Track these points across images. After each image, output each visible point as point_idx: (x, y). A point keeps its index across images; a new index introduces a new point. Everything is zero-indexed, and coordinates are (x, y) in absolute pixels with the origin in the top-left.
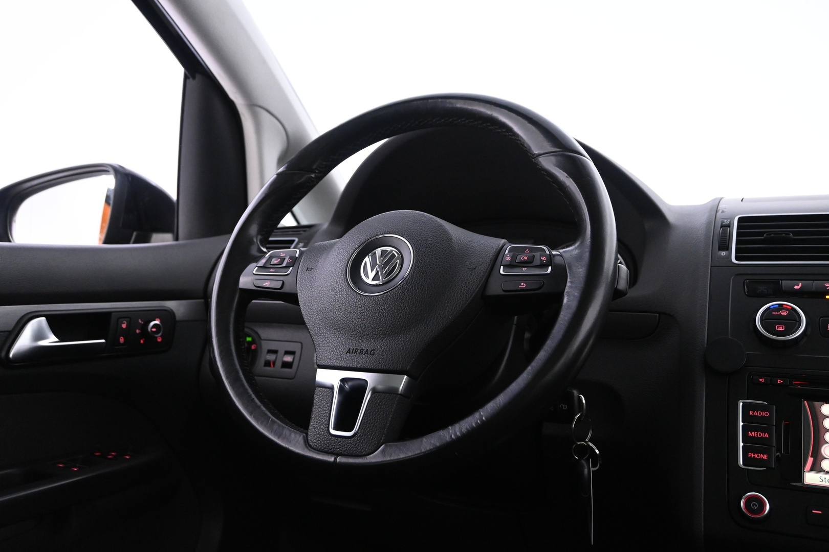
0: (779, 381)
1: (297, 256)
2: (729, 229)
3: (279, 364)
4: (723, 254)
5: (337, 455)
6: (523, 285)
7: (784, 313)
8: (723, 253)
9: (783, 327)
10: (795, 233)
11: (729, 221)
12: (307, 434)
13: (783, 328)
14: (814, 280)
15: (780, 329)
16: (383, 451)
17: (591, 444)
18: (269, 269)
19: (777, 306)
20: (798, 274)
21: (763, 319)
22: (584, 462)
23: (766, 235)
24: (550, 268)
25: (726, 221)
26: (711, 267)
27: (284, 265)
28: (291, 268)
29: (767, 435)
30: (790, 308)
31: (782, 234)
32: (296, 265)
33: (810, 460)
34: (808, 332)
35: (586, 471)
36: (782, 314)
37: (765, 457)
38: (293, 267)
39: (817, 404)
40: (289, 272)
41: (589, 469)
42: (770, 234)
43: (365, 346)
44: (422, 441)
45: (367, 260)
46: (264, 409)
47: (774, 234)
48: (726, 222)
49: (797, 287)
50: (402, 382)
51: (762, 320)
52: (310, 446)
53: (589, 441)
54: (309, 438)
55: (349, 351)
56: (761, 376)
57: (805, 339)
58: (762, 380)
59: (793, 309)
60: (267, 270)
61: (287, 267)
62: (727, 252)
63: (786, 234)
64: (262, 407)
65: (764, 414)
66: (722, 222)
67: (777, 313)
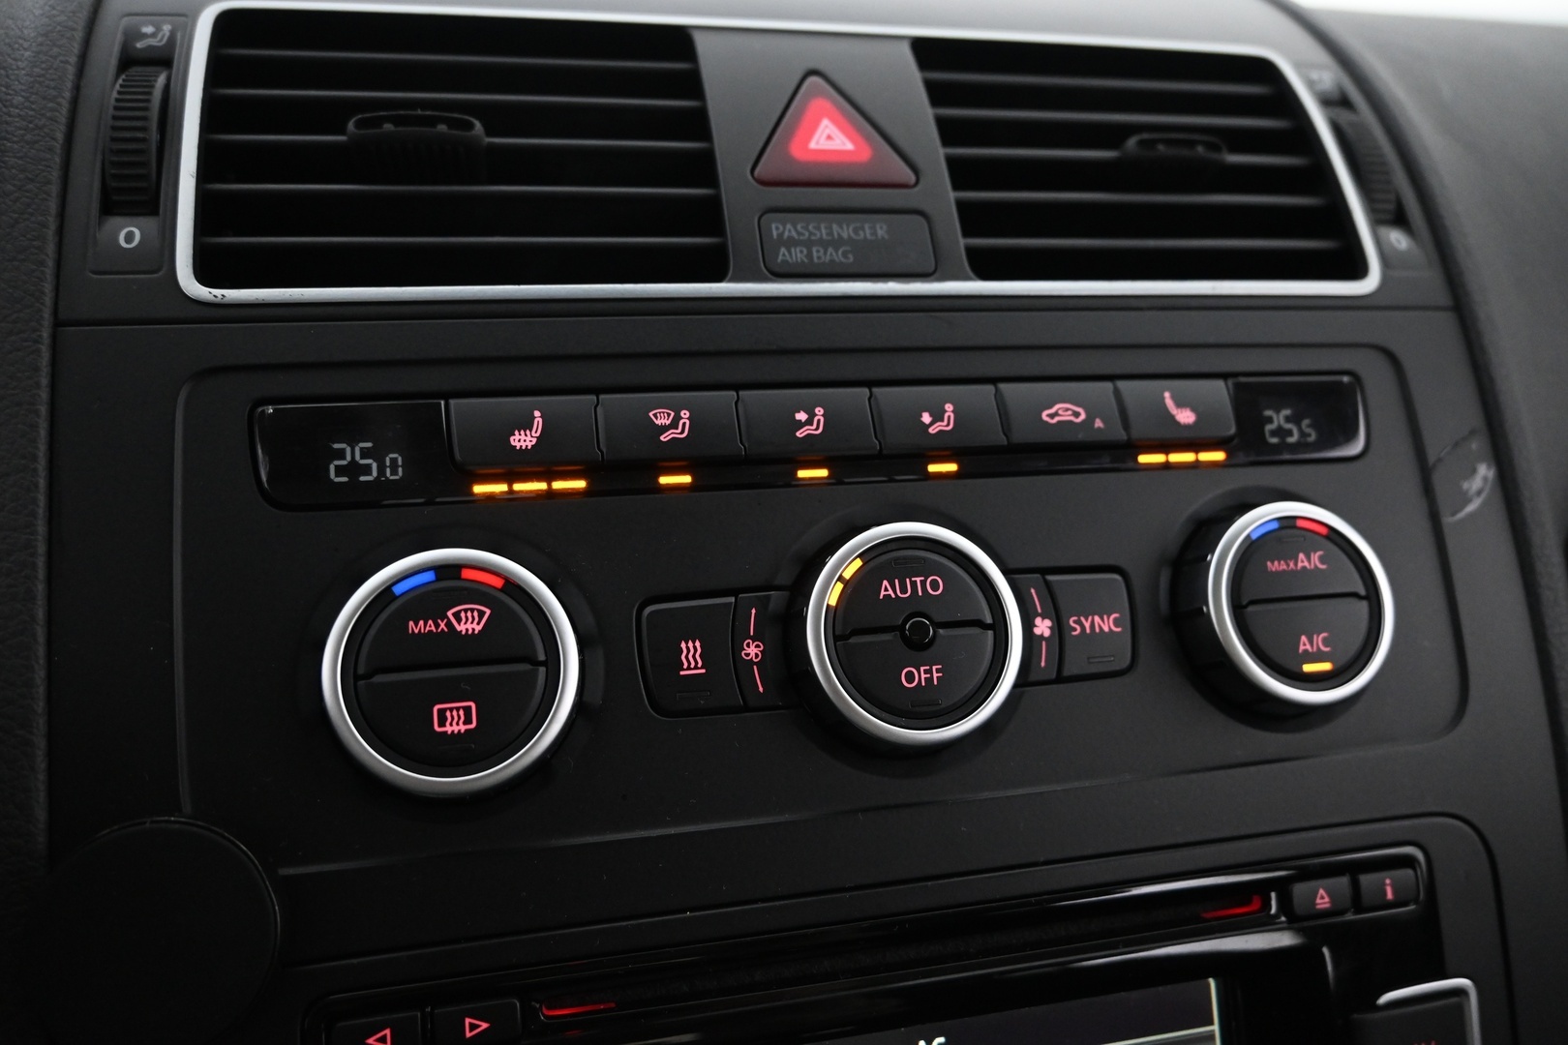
2: (161, 80)
4: (129, 238)
8: (129, 234)
9: (467, 710)
10: (499, 119)
11: (167, 28)
13: (468, 721)
14: (597, 391)
15: (455, 727)
19: (429, 576)
20: (526, 358)
21: (361, 671)
23: (359, 124)
25: (149, 30)
26: (58, 324)
30: (498, 583)
31: (432, 122)
36: (461, 628)
42: (377, 122)
47: (398, 121)
48: (153, 35)
51: (357, 678)
62: (151, 223)
63: (453, 124)
66: (132, 35)
67: (431, 626)
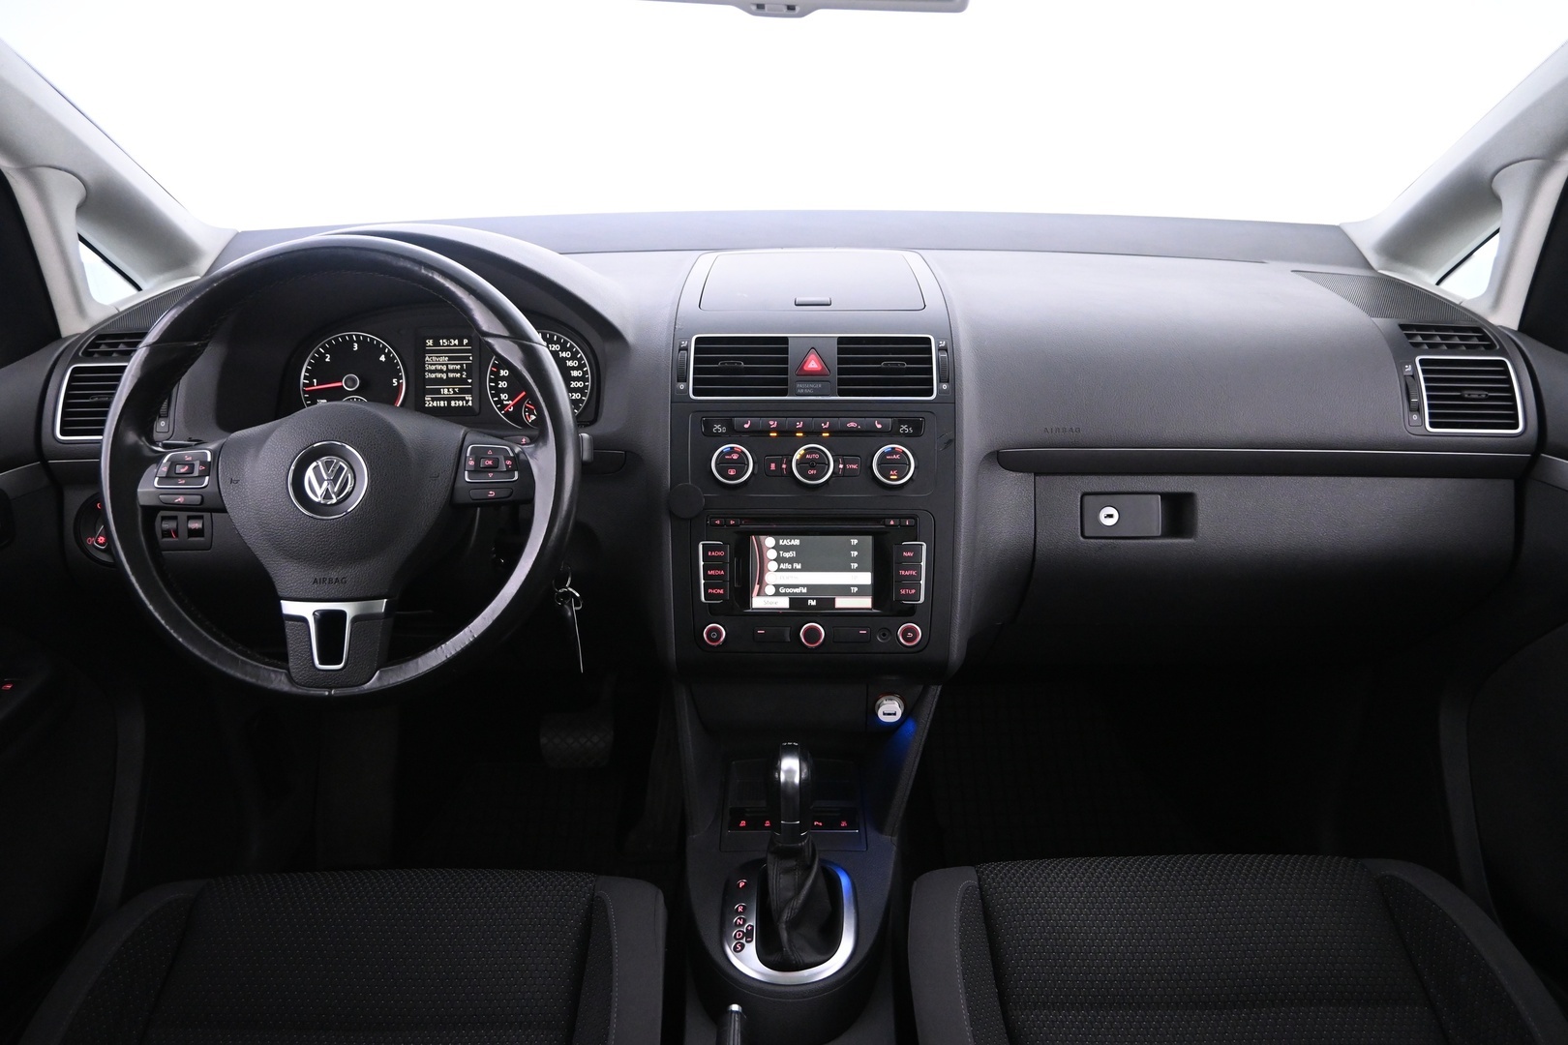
0: (732, 522)
1: (209, 459)
2: (687, 352)
3: (183, 533)
4: (681, 386)
5: (331, 688)
6: (492, 494)
7: (735, 457)
10: (746, 361)
11: (687, 342)
12: (288, 670)
13: (734, 472)
14: (760, 418)
15: (732, 473)
16: (379, 678)
17: (571, 589)
18: (175, 480)
19: (729, 448)
20: (748, 410)
21: (718, 463)
22: (566, 606)
23: (721, 363)
24: (516, 473)
25: (684, 342)
26: (671, 402)
27: (196, 473)
28: (207, 478)
29: (722, 572)
30: (740, 451)
31: (734, 362)
32: (213, 472)
33: (757, 587)
34: (756, 472)
35: (570, 614)
36: (733, 457)
37: (722, 591)
38: (209, 475)
39: (762, 537)
40: (206, 483)
41: (572, 611)
42: (724, 363)
43: (334, 575)
44: (417, 663)
45: (310, 473)
46: (228, 650)
47: (727, 363)
48: (685, 344)
49: (746, 426)
50: (381, 605)
52: (297, 683)
53: (570, 586)
54: (293, 675)
55: (315, 581)
56: (718, 518)
57: (753, 478)
58: (718, 522)
59: (742, 452)
60: (173, 481)
61: (202, 476)
62: (685, 384)
63: (738, 363)
64: (225, 648)
65: (719, 553)
66: (681, 344)
67: (730, 457)
